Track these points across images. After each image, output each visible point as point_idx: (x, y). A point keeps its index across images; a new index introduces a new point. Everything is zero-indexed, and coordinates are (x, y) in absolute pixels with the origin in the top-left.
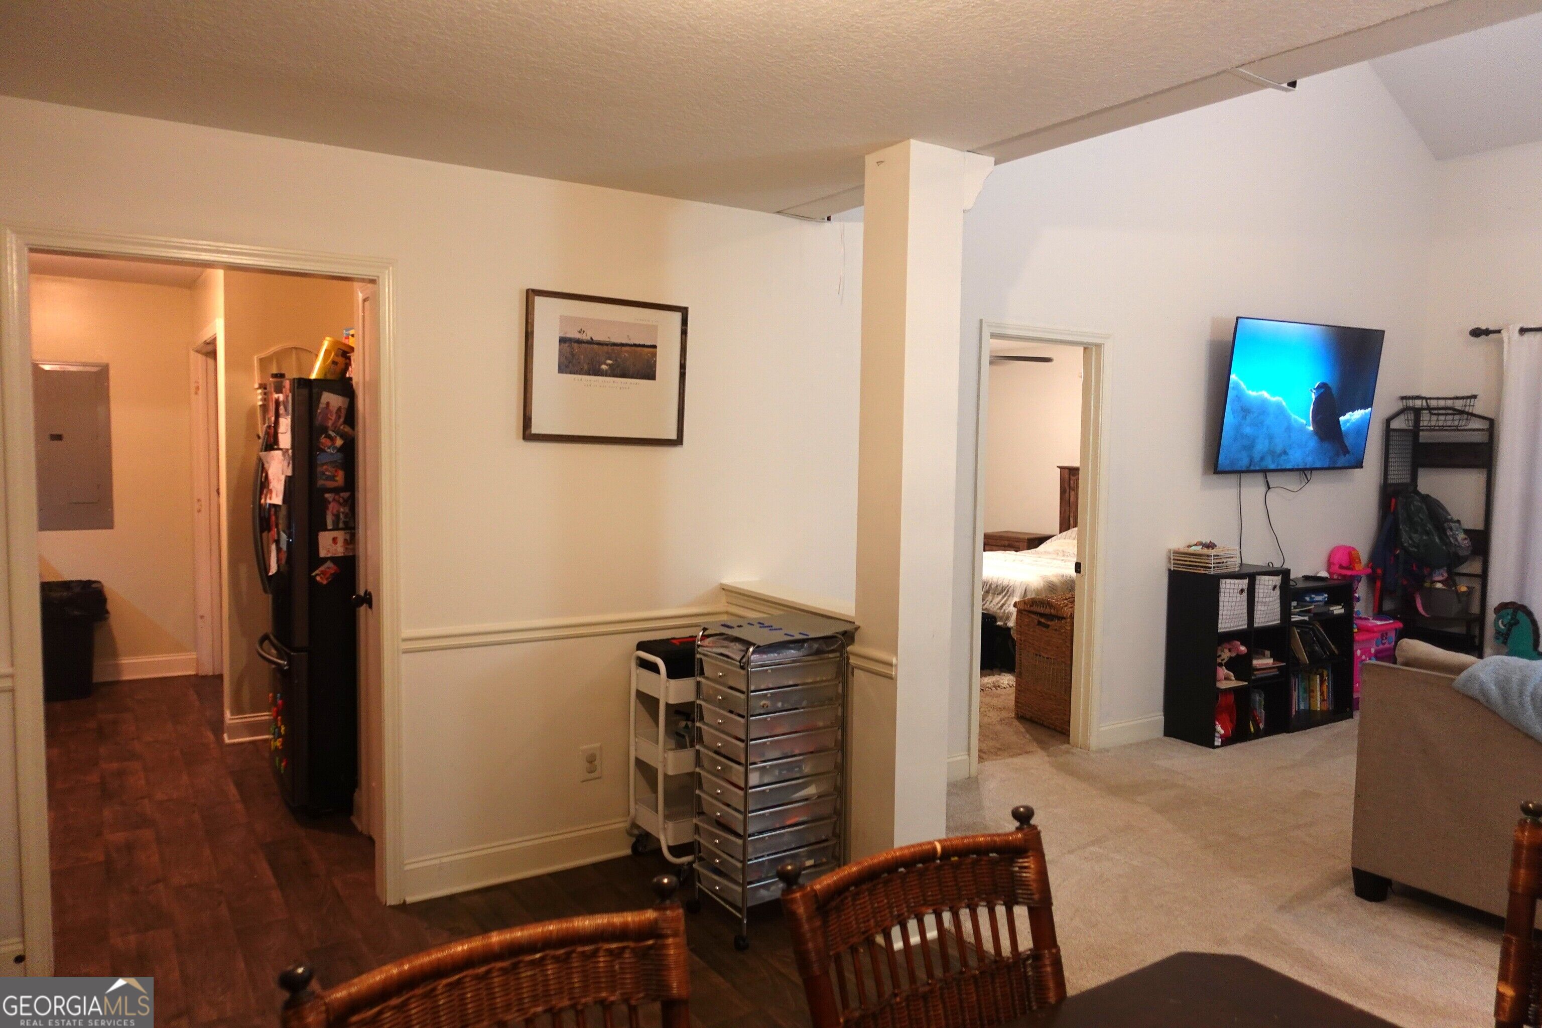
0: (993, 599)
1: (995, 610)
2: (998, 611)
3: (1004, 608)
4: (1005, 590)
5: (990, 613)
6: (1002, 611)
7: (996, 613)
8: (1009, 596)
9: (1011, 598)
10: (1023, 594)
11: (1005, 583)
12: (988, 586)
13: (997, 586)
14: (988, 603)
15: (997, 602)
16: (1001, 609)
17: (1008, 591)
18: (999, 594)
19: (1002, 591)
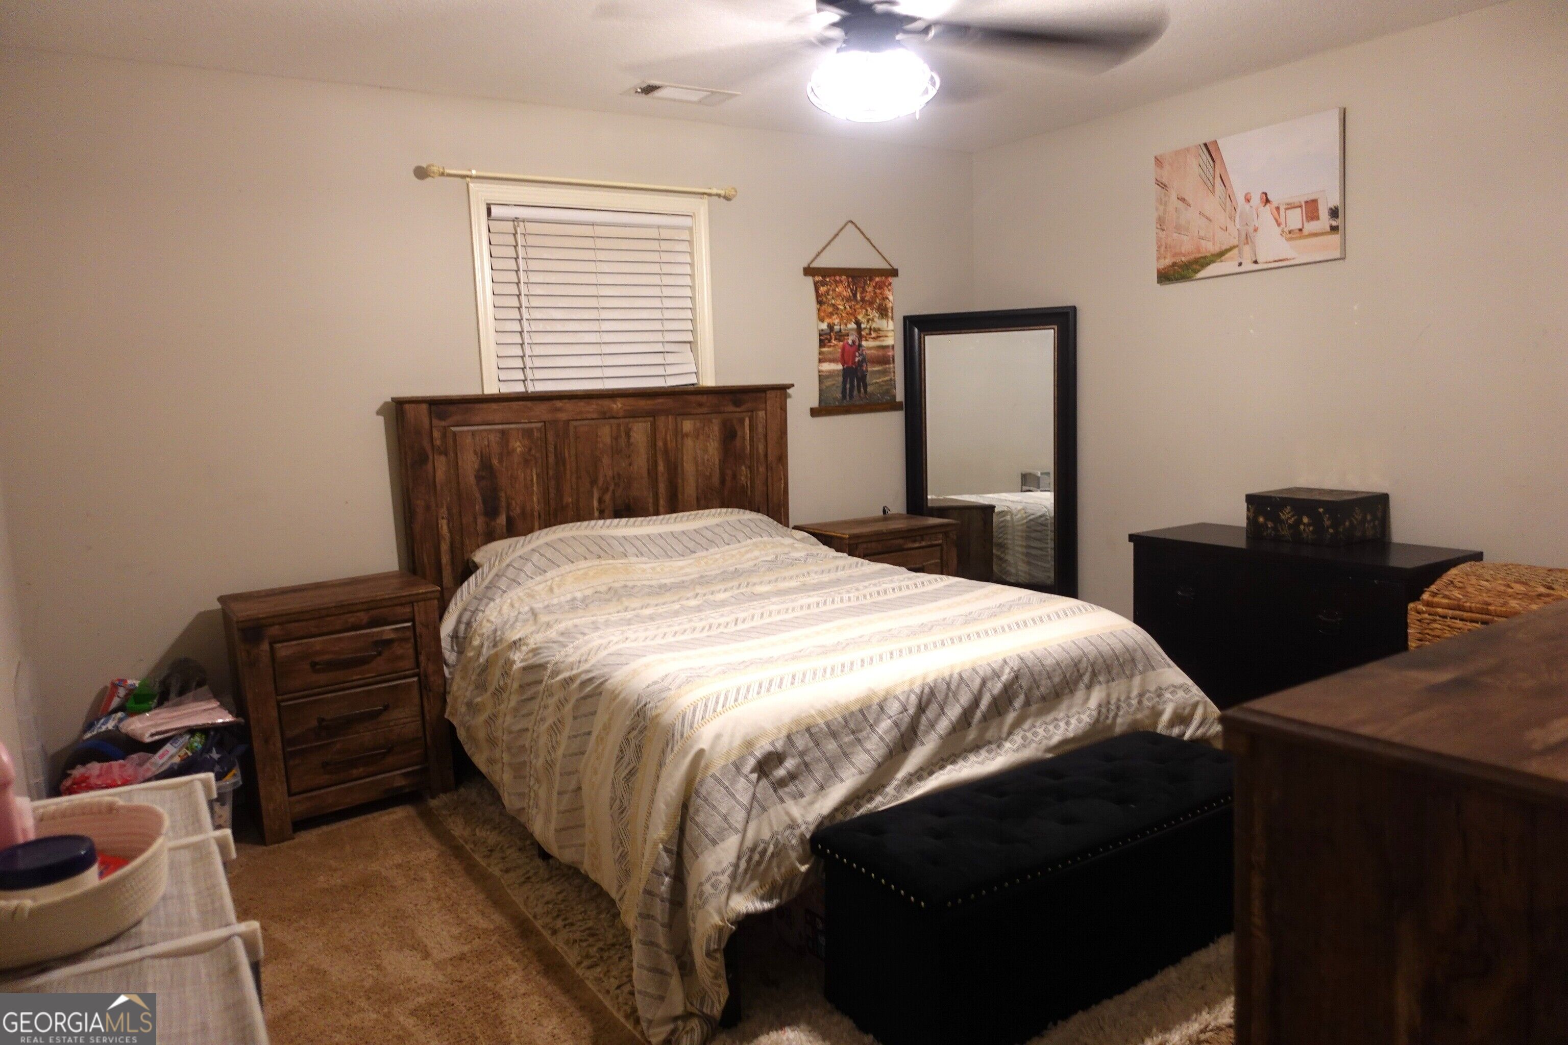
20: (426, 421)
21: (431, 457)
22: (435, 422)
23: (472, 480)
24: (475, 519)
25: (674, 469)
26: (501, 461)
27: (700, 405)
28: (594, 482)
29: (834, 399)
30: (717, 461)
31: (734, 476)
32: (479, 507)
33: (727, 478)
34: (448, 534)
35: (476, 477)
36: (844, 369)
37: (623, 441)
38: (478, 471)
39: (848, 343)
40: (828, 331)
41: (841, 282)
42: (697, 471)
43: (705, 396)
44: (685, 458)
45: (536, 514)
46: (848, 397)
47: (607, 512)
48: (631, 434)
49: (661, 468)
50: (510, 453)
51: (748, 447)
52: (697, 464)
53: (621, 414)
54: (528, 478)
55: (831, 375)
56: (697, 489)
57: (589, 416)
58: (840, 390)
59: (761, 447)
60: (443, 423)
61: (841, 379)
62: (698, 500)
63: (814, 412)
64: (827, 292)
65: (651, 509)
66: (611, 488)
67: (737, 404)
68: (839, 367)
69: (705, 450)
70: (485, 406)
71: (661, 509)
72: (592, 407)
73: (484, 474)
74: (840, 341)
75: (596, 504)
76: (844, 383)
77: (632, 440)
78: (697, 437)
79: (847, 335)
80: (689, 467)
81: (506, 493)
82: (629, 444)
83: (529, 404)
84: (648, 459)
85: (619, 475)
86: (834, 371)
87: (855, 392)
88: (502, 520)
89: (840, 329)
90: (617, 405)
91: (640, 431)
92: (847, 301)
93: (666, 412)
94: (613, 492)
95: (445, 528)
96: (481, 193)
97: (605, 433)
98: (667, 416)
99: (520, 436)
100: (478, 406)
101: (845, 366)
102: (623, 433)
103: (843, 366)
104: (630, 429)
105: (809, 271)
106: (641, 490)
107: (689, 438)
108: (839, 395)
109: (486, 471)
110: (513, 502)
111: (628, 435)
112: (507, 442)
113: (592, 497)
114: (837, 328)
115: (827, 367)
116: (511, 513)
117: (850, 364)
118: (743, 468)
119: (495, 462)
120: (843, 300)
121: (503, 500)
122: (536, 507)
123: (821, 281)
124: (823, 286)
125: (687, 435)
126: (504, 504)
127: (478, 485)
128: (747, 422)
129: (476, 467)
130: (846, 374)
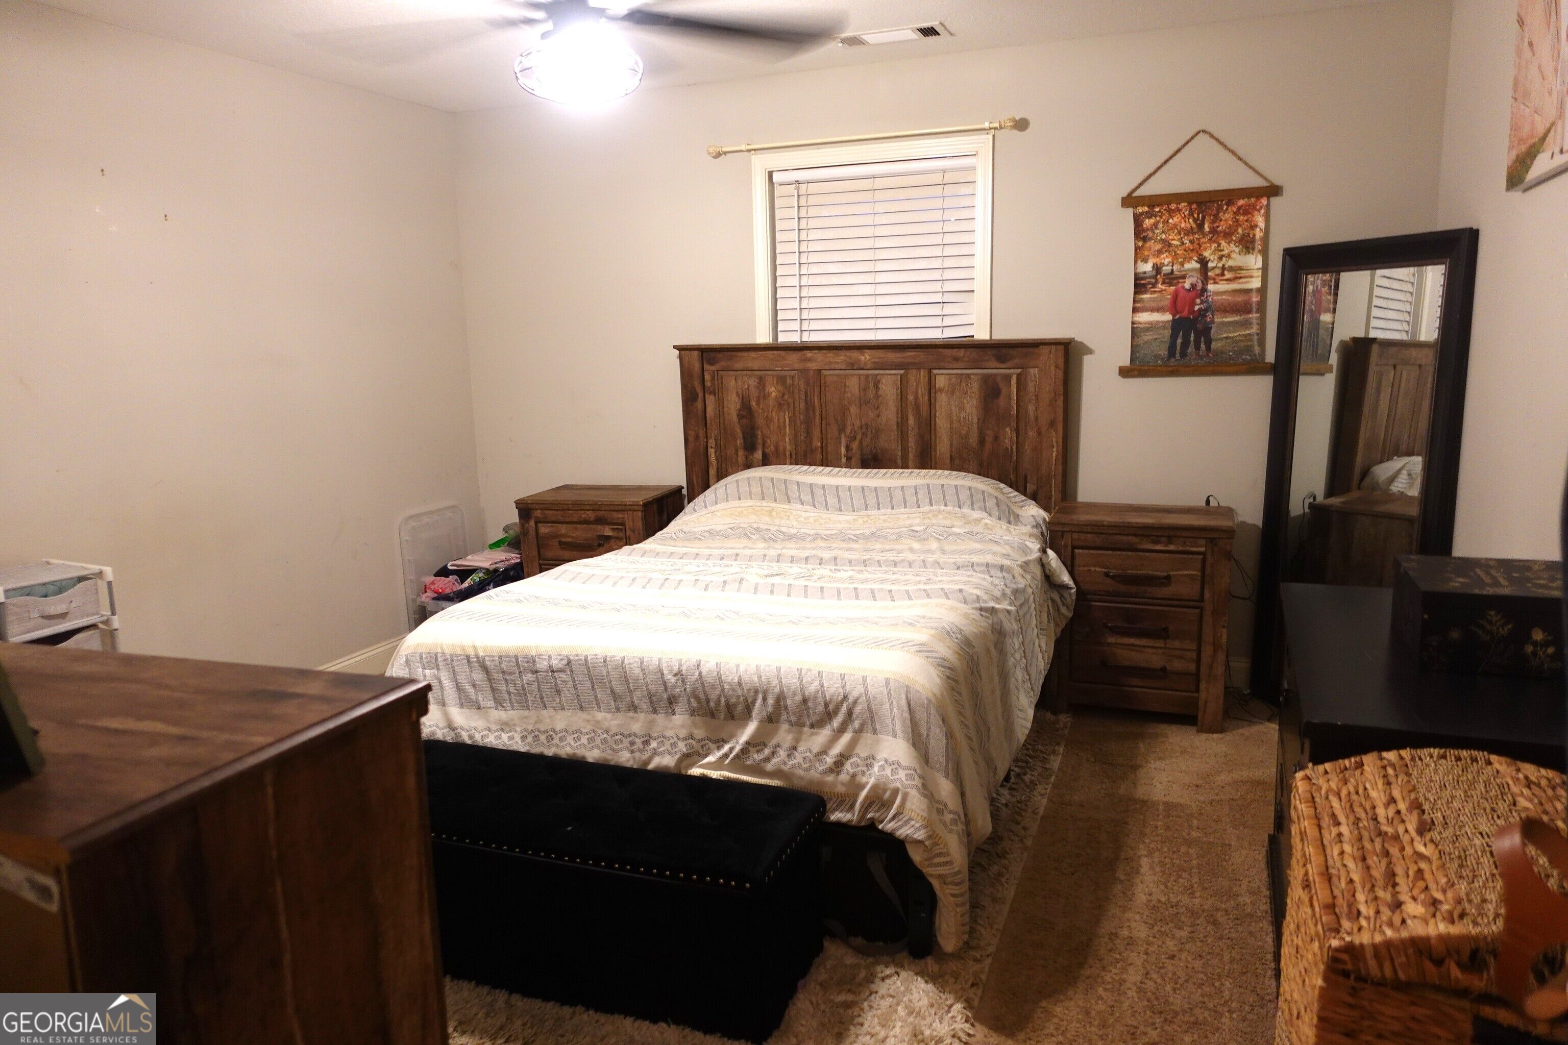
0: (797, 740)
1: (814, 774)
2: (830, 778)
3: (848, 766)
4: (836, 711)
5: (798, 784)
6: (844, 777)
7: (821, 783)
8: (859, 731)
9: (867, 737)
10: (908, 722)
11: (833, 689)
12: (770, 701)
13: (805, 701)
14: (782, 754)
15: (816, 749)
16: (838, 773)
17: (850, 713)
18: (818, 725)
19: (829, 715)
20: (697, 366)
21: (701, 395)
22: (706, 366)
23: (735, 418)
24: (737, 450)
25: (928, 425)
26: (758, 404)
27: (956, 359)
28: (842, 430)
29: (1155, 356)
30: (976, 420)
31: (996, 438)
32: (739, 442)
33: (987, 439)
34: (715, 462)
35: (738, 415)
36: (1174, 320)
37: (871, 392)
38: (740, 410)
39: (1183, 287)
40: (1154, 273)
41: (1179, 210)
42: (951, 428)
43: (962, 351)
44: (937, 414)
45: (788, 453)
46: (1178, 355)
47: (854, 460)
48: (880, 386)
49: (911, 421)
50: (766, 397)
51: (1015, 408)
52: (951, 422)
53: (868, 367)
54: (782, 420)
55: (1152, 327)
56: (951, 445)
57: (837, 366)
58: (1166, 346)
59: (1031, 408)
60: (713, 368)
61: (1168, 333)
62: (952, 459)
63: (1124, 372)
64: (1155, 225)
65: (899, 462)
66: (859, 437)
67: (1002, 359)
68: (1168, 317)
69: (962, 408)
70: (745, 354)
71: (910, 464)
72: (842, 357)
73: (744, 413)
74: (1170, 284)
75: (843, 450)
76: (1174, 337)
77: (880, 392)
78: (953, 393)
79: (1184, 277)
80: (942, 423)
81: (762, 432)
82: (877, 396)
83: (782, 353)
84: (897, 413)
85: (867, 425)
86: (1158, 322)
87: (1191, 349)
88: (758, 455)
89: (1172, 270)
90: (866, 357)
91: (889, 383)
92: (1186, 235)
93: (918, 366)
94: (861, 442)
95: (713, 455)
96: (760, 164)
97: (853, 385)
98: (919, 369)
99: (775, 382)
100: (740, 354)
101: (1177, 317)
102: (871, 385)
103: (1174, 316)
104: (879, 381)
105: (1129, 201)
106: (889, 442)
107: (943, 394)
108: (1164, 352)
109: (746, 411)
110: (768, 440)
111: (877, 388)
112: (764, 387)
113: (840, 443)
114: (1166, 269)
115: (1144, 317)
116: (766, 450)
117: (1185, 314)
118: (1008, 429)
119: (753, 403)
120: (1179, 233)
121: (759, 437)
122: (788, 448)
123: (1147, 212)
124: (1150, 218)
125: (941, 390)
126: (760, 441)
127: (739, 422)
128: (1014, 380)
129: (738, 407)
130: (1177, 326)
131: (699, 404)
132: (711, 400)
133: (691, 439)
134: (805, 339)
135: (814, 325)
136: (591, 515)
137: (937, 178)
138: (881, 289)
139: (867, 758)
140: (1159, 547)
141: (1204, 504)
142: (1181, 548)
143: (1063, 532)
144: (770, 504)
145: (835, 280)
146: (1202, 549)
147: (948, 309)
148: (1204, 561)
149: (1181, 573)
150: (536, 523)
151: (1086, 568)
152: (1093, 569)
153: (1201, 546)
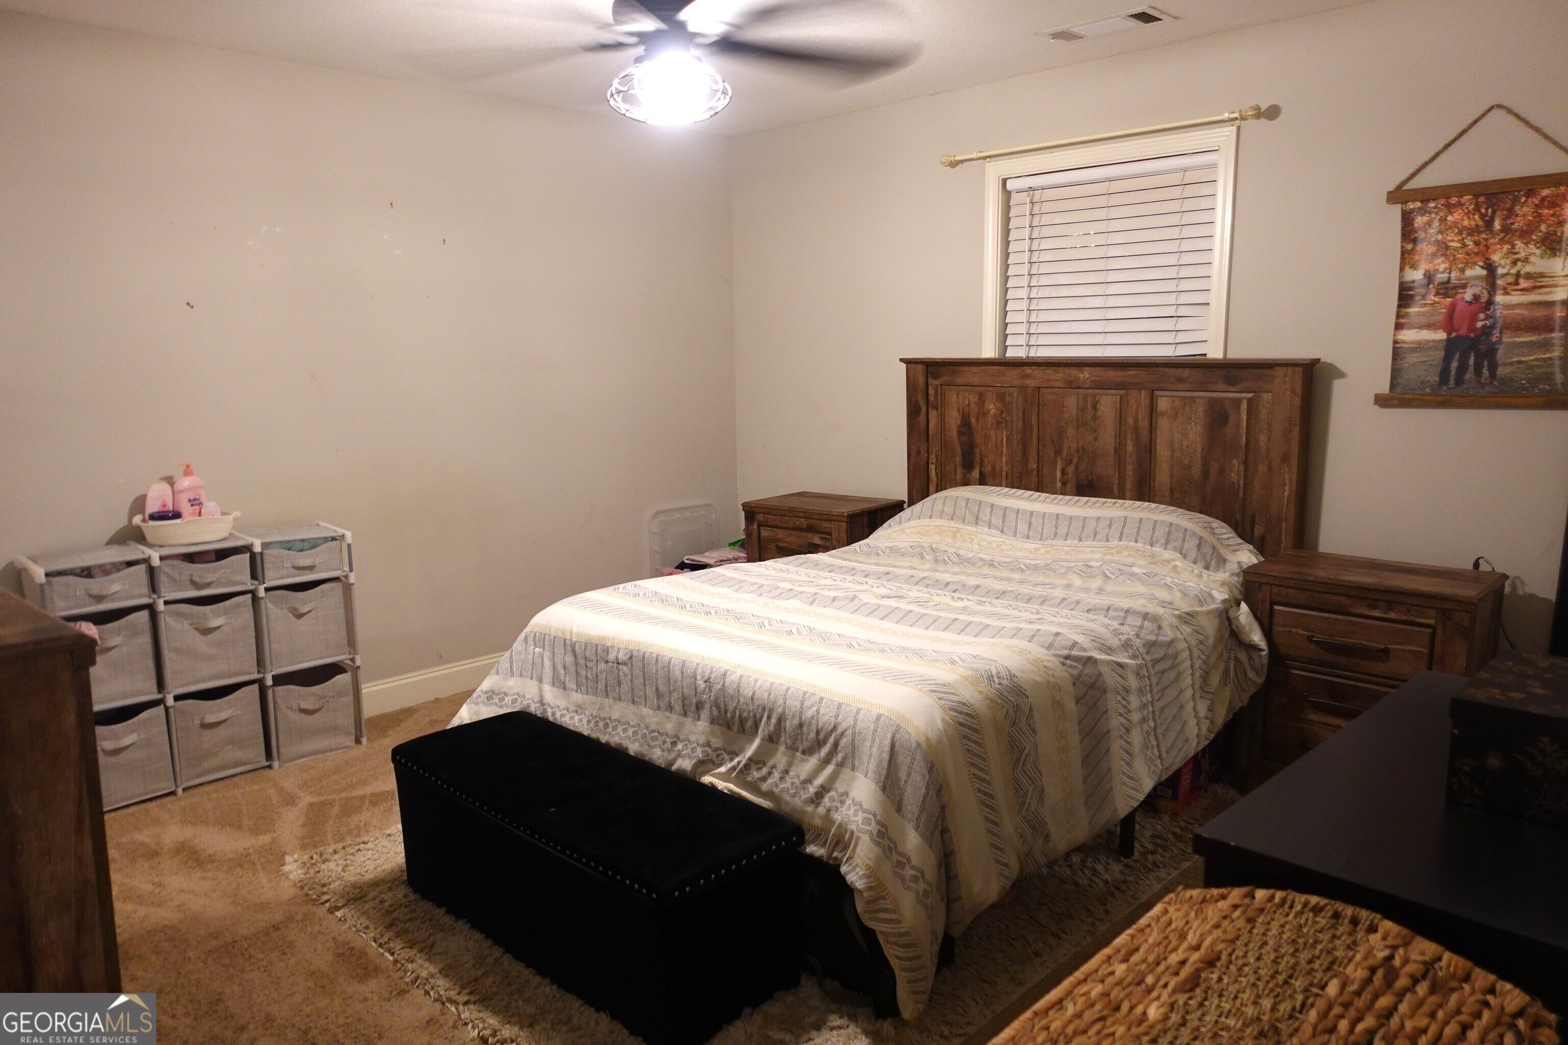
0: (790, 764)
1: (798, 802)
2: (810, 809)
3: (826, 800)
4: (825, 741)
5: (786, 809)
6: (821, 810)
7: (804, 812)
8: (841, 765)
9: (846, 771)
10: (885, 764)
11: (826, 717)
12: (773, 721)
13: (801, 725)
14: (776, 775)
15: (803, 777)
16: (818, 805)
17: (836, 745)
18: (809, 751)
19: (819, 743)
20: (921, 380)
21: (924, 409)
22: (930, 380)
23: (955, 434)
24: (955, 468)
25: (1147, 451)
26: (977, 420)
27: (1181, 380)
28: (1058, 452)
29: (1422, 383)
30: (1199, 450)
31: (1222, 471)
32: (958, 459)
33: (1211, 471)
34: (935, 478)
35: (958, 431)
36: (1449, 340)
37: (1089, 413)
38: (960, 427)
39: (1463, 299)
40: (1426, 281)
41: (1461, 205)
42: (1173, 457)
43: (1187, 370)
44: (1158, 442)
45: (1004, 474)
46: (1452, 383)
47: (1069, 486)
48: (1098, 407)
49: (1130, 447)
50: (985, 414)
51: (1244, 437)
52: (1173, 451)
53: (1087, 385)
54: (999, 439)
55: (1420, 346)
56: (1172, 477)
57: (1056, 384)
58: (1438, 369)
59: (1263, 438)
60: (936, 382)
61: (1440, 354)
62: (1172, 491)
63: (1382, 401)
64: (1429, 224)
65: (1116, 491)
66: (1075, 460)
67: (1231, 381)
68: (1441, 335)
69: (1185, 434)
70: (966, 368)
71: (1128, 494)
72: (1059, 376)
73: (964, 430)
74: (1446, 296)
75: (1058, 474)
76: (1447, 359)
77: (1099, 413)
78: (1175, 417)
79: (1464, 287)
80: (1162, 451)
81: (980, 451)
82: (1095, 418)
83: (1002, 368)
84: (1116, 437)
85: (1083, 448)
86: (1428, 341)
87: (1469, 375)
88: (976, 474)
89: (1449, 278)
90: (1085, 375)
91: (1108, 404)
92: (1469, 234)
93: (1139, 386)
94: (1077, 466)
95: (933, 472)
96: (994, 171)
97: (1071, 403)
98: (1140, 390)
99: (994, 399)
100: (962, 368)
101: (1454, 335)
102: (1089, 405)
103: (1449, 334)
104: (1098, 402)
105: (1398, 195)
106: (1105, 468)
107: (1165, 418)
108: (1434, 378)
109: (966, 428)
110: (986, 459)
111: (1095, 407)
112: (983, 403)
113: (1056, 467)
114: (1441, 277)
115: (1409, 336)
116: (983, 469)
117: (1463, 331)
118: (1235, 461)
119: (973, 420)
120: (1460, 233)
121: (978, 455)
122: (1005, 468)
123: (1420, 208)
124: (1422, 215)
125: (1163, 414)
126: (978, 460)
127: (959, 438)
128: (1244, 406)
129: (959, 423)
130: (1450, 346)
131: (922, 418)
132: (933, 414)
133: (913, 453)
134: (1032, 354)
135: (1042, 340)
136: (803, 522)
137: (1175, 179)
138: (1112, 302)
139: (842, 795)
140: (1376, 613)
141: (1470, 566)
142: (1404, 618)
143: (1261, 584)
144: (958, 525)
145: (1064, 292)
146: (1431, 622)
147: (1182, 324)
148: (1433, 636)
149: (1403, 647)
150: (759, 526)
151: (1286, 629)
152: (1294, 630)
153: (1429, 618)
